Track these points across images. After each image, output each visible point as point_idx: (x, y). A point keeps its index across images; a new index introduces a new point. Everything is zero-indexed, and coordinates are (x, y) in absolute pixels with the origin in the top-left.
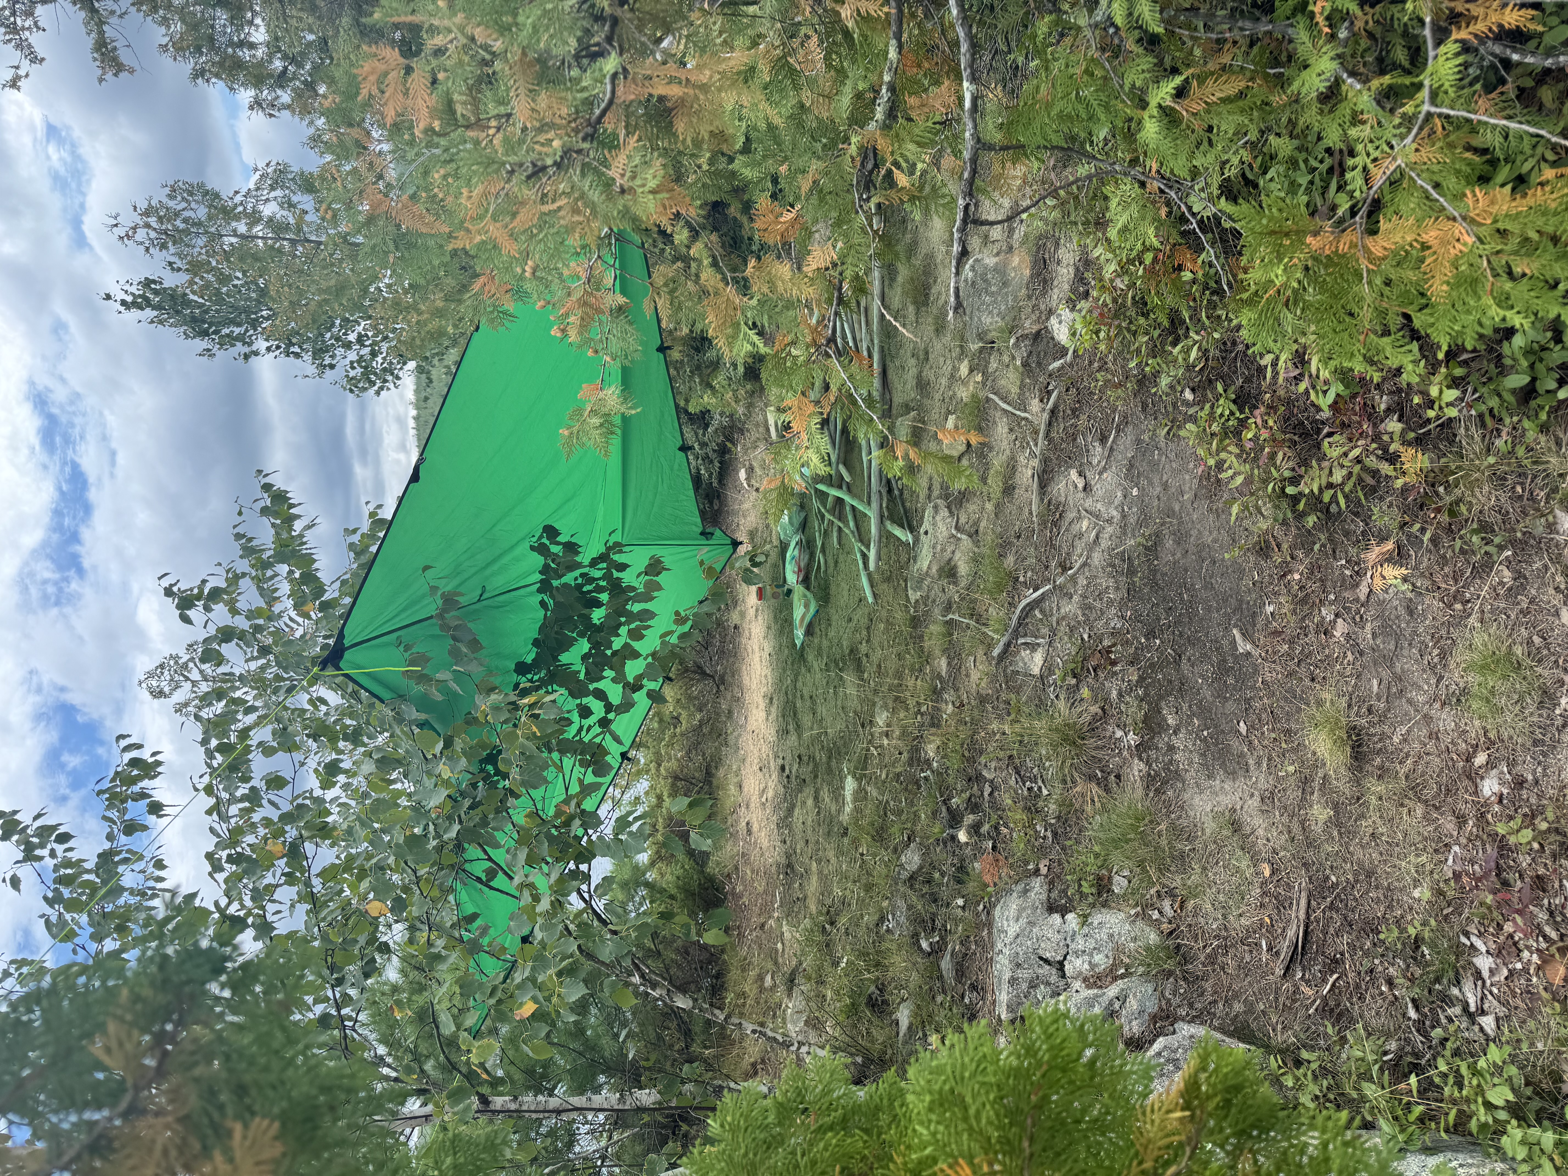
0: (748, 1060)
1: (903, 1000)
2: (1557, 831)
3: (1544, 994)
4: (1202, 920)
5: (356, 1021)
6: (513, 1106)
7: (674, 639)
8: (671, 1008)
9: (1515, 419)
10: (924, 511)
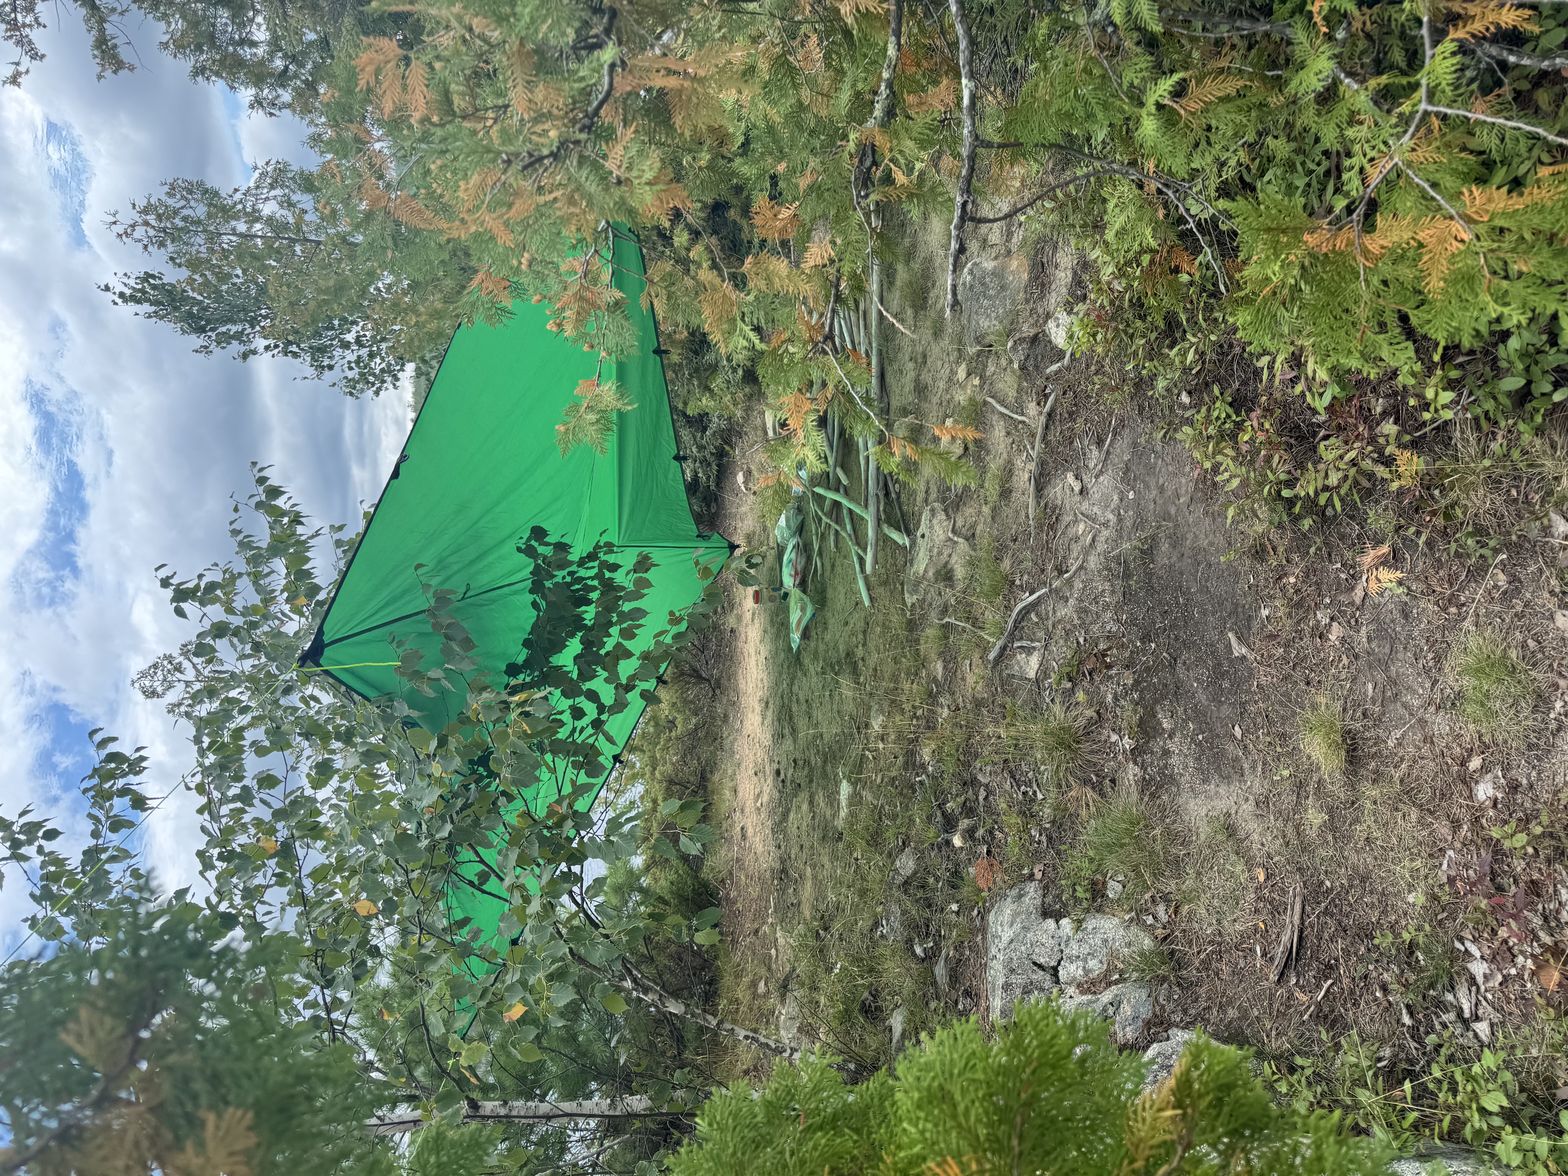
0: (740, 1067)
1: (897, 1006)
2: (1551, 835)
3: (1538, 999)
4: (1196, 925)
5: (345, 1026)
6: (503, 1112)
7: (668, 640)
8: (664, 1015)
9: (1511, 422)
10: (920, 515)
